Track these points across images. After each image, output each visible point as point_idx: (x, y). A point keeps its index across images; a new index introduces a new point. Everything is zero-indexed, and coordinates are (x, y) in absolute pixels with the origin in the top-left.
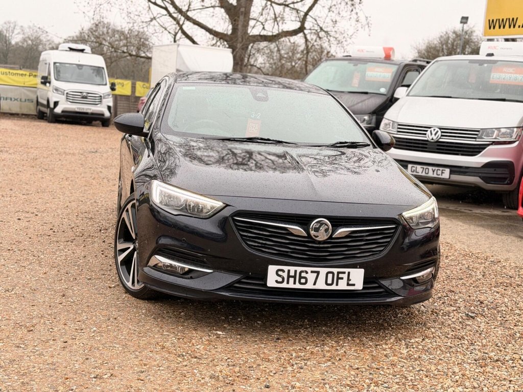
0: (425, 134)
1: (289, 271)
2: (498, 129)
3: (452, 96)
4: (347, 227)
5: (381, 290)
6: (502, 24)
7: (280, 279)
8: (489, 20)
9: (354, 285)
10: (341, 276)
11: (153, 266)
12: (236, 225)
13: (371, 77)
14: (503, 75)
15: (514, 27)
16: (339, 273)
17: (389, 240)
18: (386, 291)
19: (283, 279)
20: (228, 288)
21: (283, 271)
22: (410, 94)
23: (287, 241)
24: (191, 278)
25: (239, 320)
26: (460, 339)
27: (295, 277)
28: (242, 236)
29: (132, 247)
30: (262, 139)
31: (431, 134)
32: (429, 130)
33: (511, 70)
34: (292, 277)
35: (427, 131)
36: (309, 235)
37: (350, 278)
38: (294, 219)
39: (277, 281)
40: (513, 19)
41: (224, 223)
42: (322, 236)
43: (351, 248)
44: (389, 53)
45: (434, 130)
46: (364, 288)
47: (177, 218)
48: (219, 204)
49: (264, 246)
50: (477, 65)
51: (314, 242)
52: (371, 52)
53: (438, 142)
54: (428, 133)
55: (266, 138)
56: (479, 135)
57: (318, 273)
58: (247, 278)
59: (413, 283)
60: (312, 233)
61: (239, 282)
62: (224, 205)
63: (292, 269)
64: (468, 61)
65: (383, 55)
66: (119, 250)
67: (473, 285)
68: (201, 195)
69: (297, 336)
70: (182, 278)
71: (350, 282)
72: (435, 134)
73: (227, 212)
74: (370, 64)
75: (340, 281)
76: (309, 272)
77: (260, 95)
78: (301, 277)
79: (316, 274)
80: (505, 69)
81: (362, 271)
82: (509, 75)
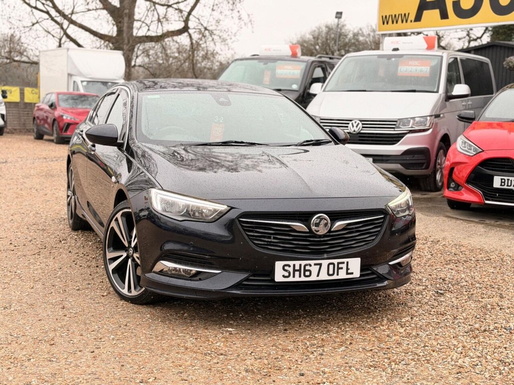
0: (347, 127)
1: (294, 265)
2: (413, 118)
3: (367, 90)
4: (344, 220)
5: (374, 276)
6: (395, 19)
7: (286, 274)
8: (382, 17)
9: (352, 273)
10: (340, 266)
11: (159, 272)
12: (242, 226)
13: (282, 74)
14: (409, 68)
15: (406, 21)
16: (339, 263)
17: (379, 229)
18: (378, 277)
19: (289, 273)
20: (237, 286)
21: (289, 266)
22: (326, 90)
23: (291, 238)
24: (200, 279)
25: (241, 315)
26: (443, 315)
27: (300, 270)
28: (248, 235)
29: (125, 255)
30: (236, 142)
31: (353, 126)
32: (351, 123)
33: (416, 63)
34: (297, 270)
35: (348, 124)
36: (311, 230)
37: (349, 267)
38: (296, 217)
39: (284, 276)
40: (405, 15)
41: (230, 226)
42: (322, 231)
43: (347, 239)
44: (296, 51)
45: (355, 122)
46: (361, 275)
47: (182, 223)
48: (223, 208)
49: (270, 244)
50: (385, 60)
51: (315, 236)
52: (278, 50)
53: (359, 133)
54: (350, 125)
55: (240, 141)
56: (397, 125)
57: (320, 265)
58: (254, 275)
59: (399, 267)
60: (314, 228)
61: (247, 279)
62: (230, 208)
63: (297, 263)
64: (376, 56)
65: (290, 53)
66: (109, 259)
67: (427, 265)
68: (205, 200)
69: (300, 326)
70: (191, 280)
71: (349, 271)
72: (357, 126)
73: (233, 215)
74: (279, 62)
75: (340, 270)
76: (313, 265)
77: (222, 100)
78: (305, 271)
79: (319, 266)
80: (411, 63)
81: (358, 260)
82: (415, 67)
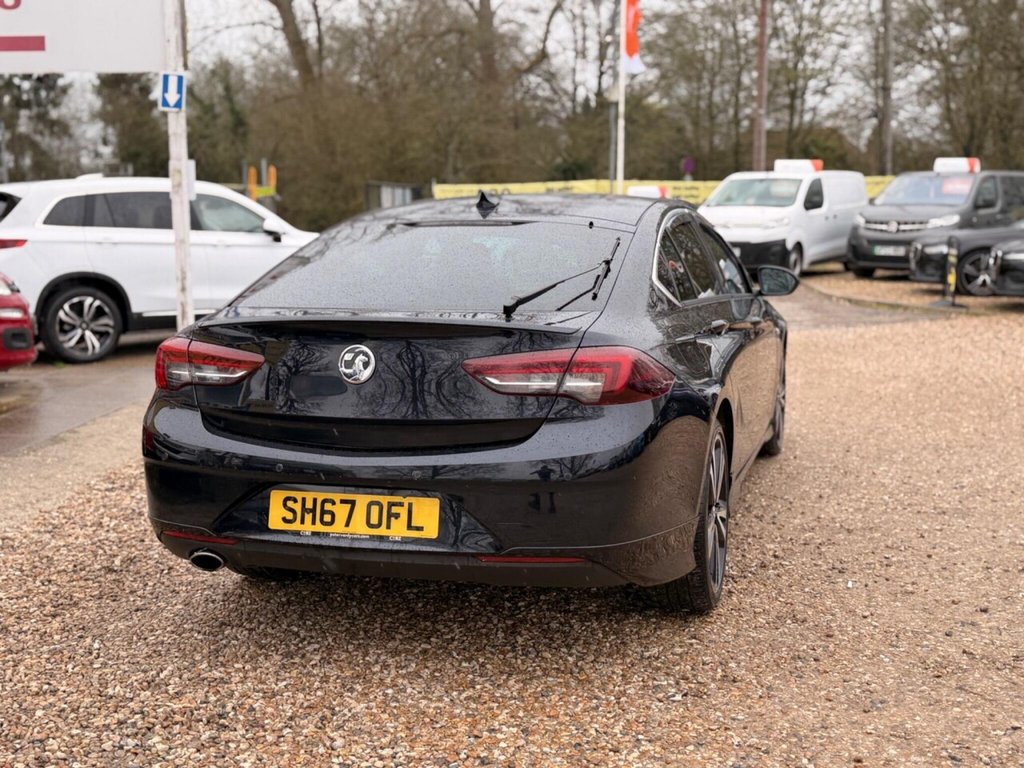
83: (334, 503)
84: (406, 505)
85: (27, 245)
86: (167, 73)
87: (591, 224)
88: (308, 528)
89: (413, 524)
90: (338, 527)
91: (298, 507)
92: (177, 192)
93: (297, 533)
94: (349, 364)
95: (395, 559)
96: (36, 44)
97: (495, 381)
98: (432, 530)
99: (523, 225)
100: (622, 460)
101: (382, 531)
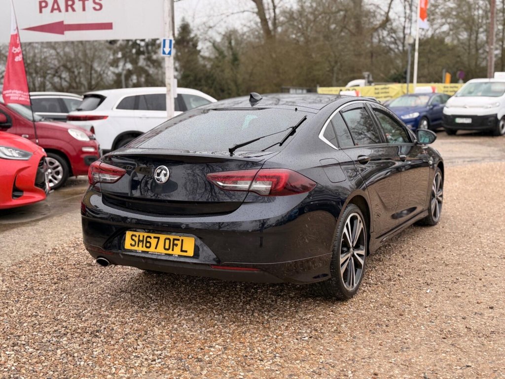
83: (151, 238)
84: (181, 240)
85: (108, 118)
86: (165, 38)
87: (296, 109)
88: (140, 248)
89: (183, 249)
90: (152, 249)
91: (136, 239)
92: (169, 94)
93: (136, 251)
94: (159, 175)
95: (175, 265)
96: (108, 26)
97: (221, 184)
98: (191, 253)
99: (265, 110)
100: (281, 222)
101: (170, 252)
